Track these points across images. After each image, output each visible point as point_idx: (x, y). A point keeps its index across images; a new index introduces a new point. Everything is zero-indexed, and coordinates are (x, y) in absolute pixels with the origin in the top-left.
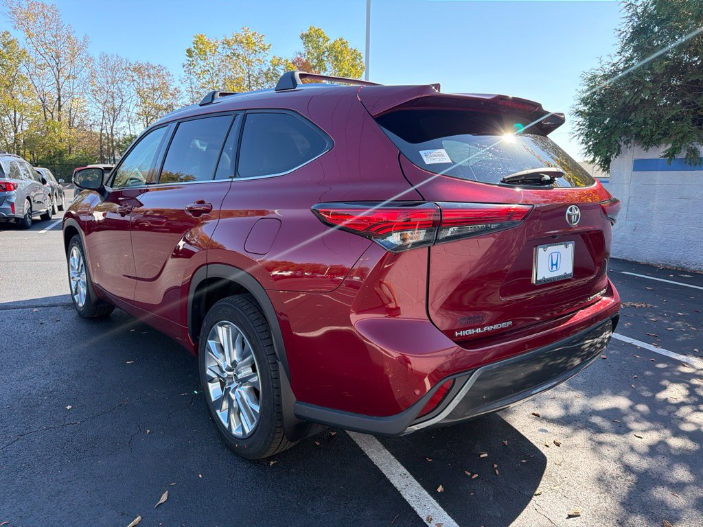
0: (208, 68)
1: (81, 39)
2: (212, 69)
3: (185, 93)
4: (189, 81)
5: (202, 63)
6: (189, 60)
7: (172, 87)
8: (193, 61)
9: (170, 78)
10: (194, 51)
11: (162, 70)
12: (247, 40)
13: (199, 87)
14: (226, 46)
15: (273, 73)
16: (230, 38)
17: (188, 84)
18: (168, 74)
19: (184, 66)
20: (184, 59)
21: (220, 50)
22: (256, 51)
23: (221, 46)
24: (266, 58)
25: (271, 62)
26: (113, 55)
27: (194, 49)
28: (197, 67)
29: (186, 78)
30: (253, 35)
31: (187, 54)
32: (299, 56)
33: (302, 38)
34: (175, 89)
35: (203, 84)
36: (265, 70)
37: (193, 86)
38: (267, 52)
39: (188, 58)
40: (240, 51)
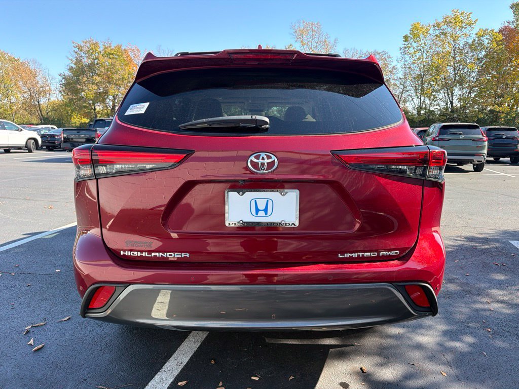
0: (420, 48)
1: (332, 41)
2: (423, 47)
3: (400, 69)
4: (403, 60)
5: (415, 45)
6: (405, 44)
7: (391, 66)
8: (408, 44)
9: (390, 59)
10: (409, 37)
11: (385, 54)
12: (455, 20)
13: (411, 63)
14: (436, 28)
15: (477, 43)
16: (440, 20)
17: (402, 63)
18: (389, 57)
19: (401, 49)
20: (401, 43)
21: (431, 32)
22: (463, 27)
23: (432, 29)
24: (471, 32)
25: (476, 34)
26: (351, 49)
27: (409, 35)
28: (411, 49)
29: (401, 58)
30: (461, 14)
31: (404, 40)
32: (506, 24)
33: (511, 8)
34: (394, 67)
35: (414, 60)
36: (470, 42)
37: (406, 63)
38: (473, 26)
39: (404, 43)
40: (449, 30)
